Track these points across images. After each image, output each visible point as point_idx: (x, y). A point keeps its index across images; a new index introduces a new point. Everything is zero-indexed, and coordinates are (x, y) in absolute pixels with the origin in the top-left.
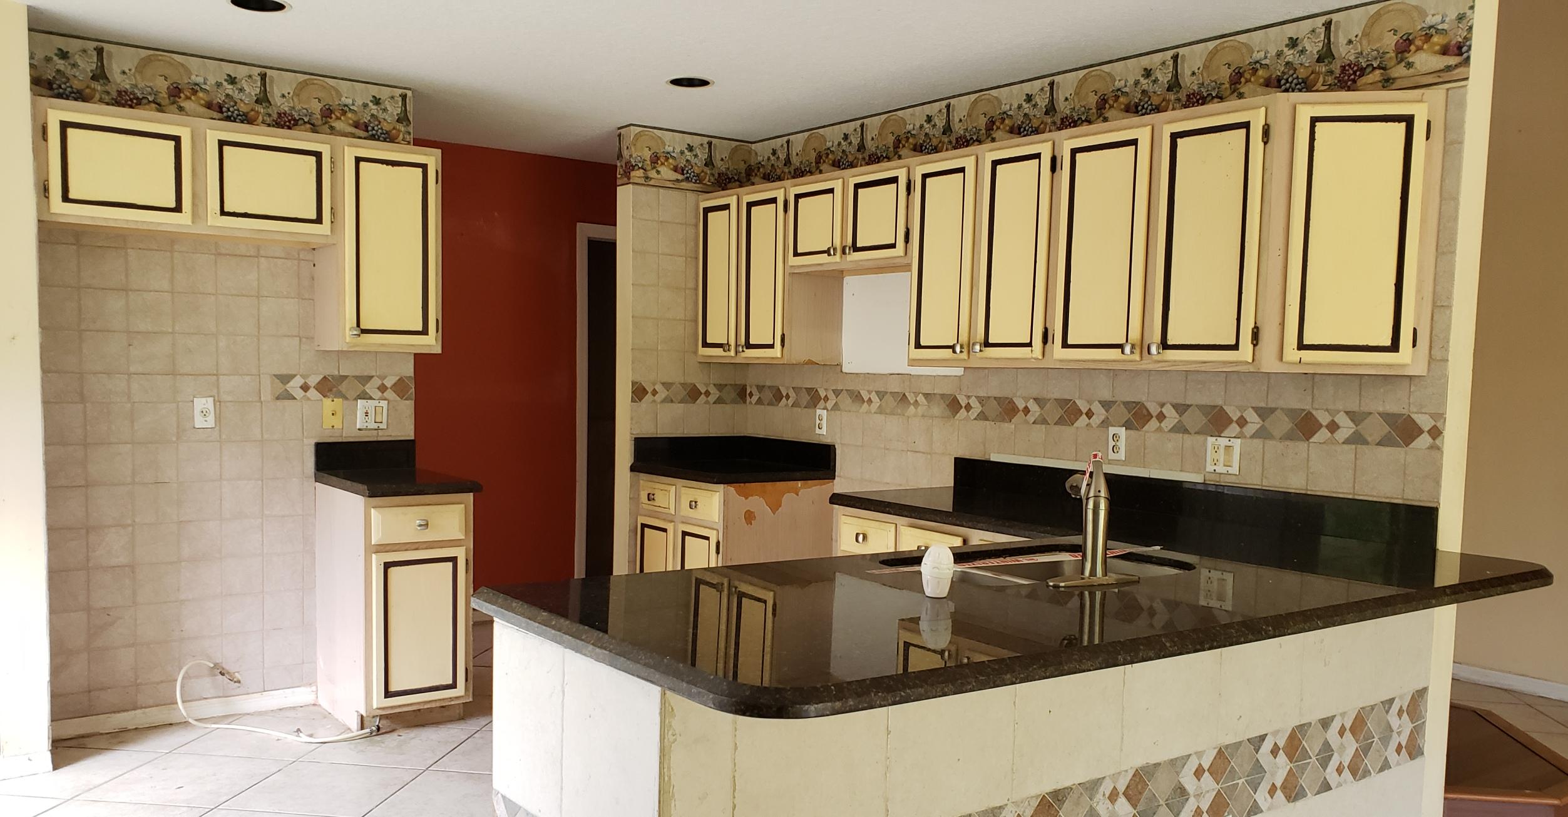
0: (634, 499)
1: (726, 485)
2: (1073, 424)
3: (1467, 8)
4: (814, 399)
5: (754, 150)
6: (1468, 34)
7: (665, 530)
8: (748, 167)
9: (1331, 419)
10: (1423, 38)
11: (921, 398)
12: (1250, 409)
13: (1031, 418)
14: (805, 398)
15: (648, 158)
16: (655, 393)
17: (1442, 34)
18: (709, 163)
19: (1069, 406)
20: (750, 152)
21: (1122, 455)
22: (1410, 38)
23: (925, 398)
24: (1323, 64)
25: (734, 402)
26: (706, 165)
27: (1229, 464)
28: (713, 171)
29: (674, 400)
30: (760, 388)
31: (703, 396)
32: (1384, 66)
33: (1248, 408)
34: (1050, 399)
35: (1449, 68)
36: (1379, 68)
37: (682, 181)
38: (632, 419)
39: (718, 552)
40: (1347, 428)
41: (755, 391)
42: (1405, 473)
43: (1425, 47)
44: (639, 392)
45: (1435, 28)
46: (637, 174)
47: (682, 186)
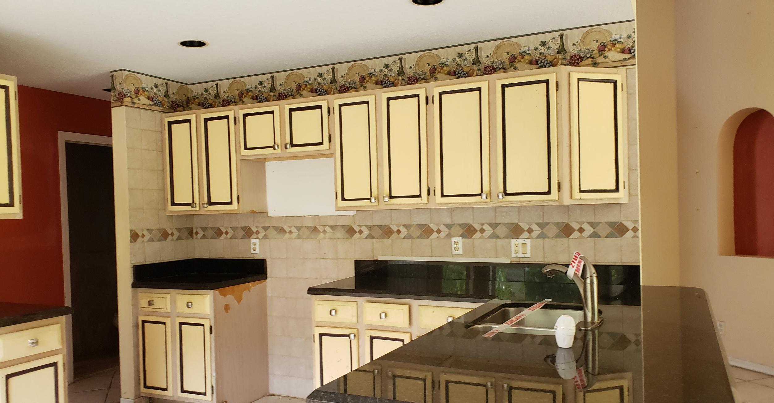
0: (135, 304)
1: (214, 290)
2: (429, 238)
3: (632, 32)
4: (248, 233)
5: (190, 89)
6: (633, 44)
7: (164, 323)
8: (187, 98)
9: (580, 226)
10: (611, 45)
11: (327, 229)
12: (534, 224)
13: (402, 235)
14: (241, 233)
15: (133, 91)
16: (143, 236)
17: (621, 43)
18: (166, 95)
19: (425, 228)
20: (188, 90)
21: (460, 252)
22: (605, 44)
23: (331, 228)
24: (561, 54)
25: (187, 238)
26: (165, 96)
27: (525, 252)
28: (169, 100)
29: (154, 239)
30: (204, 229)
31: (170, 236)
32: (593, 57)
33: (533, 223)
34: (414, 225)
35: (625, 59)
36: (590, 57)
37: (152, 105)
38: (131, 254)
39: (211, 333)
40: (589, 230)
41: (200, 231)
42: (621, 250)
43: (613, 49)
44: (134, 236)
45: (617, 41)
46: (127, 100)
47: (152, 108)
